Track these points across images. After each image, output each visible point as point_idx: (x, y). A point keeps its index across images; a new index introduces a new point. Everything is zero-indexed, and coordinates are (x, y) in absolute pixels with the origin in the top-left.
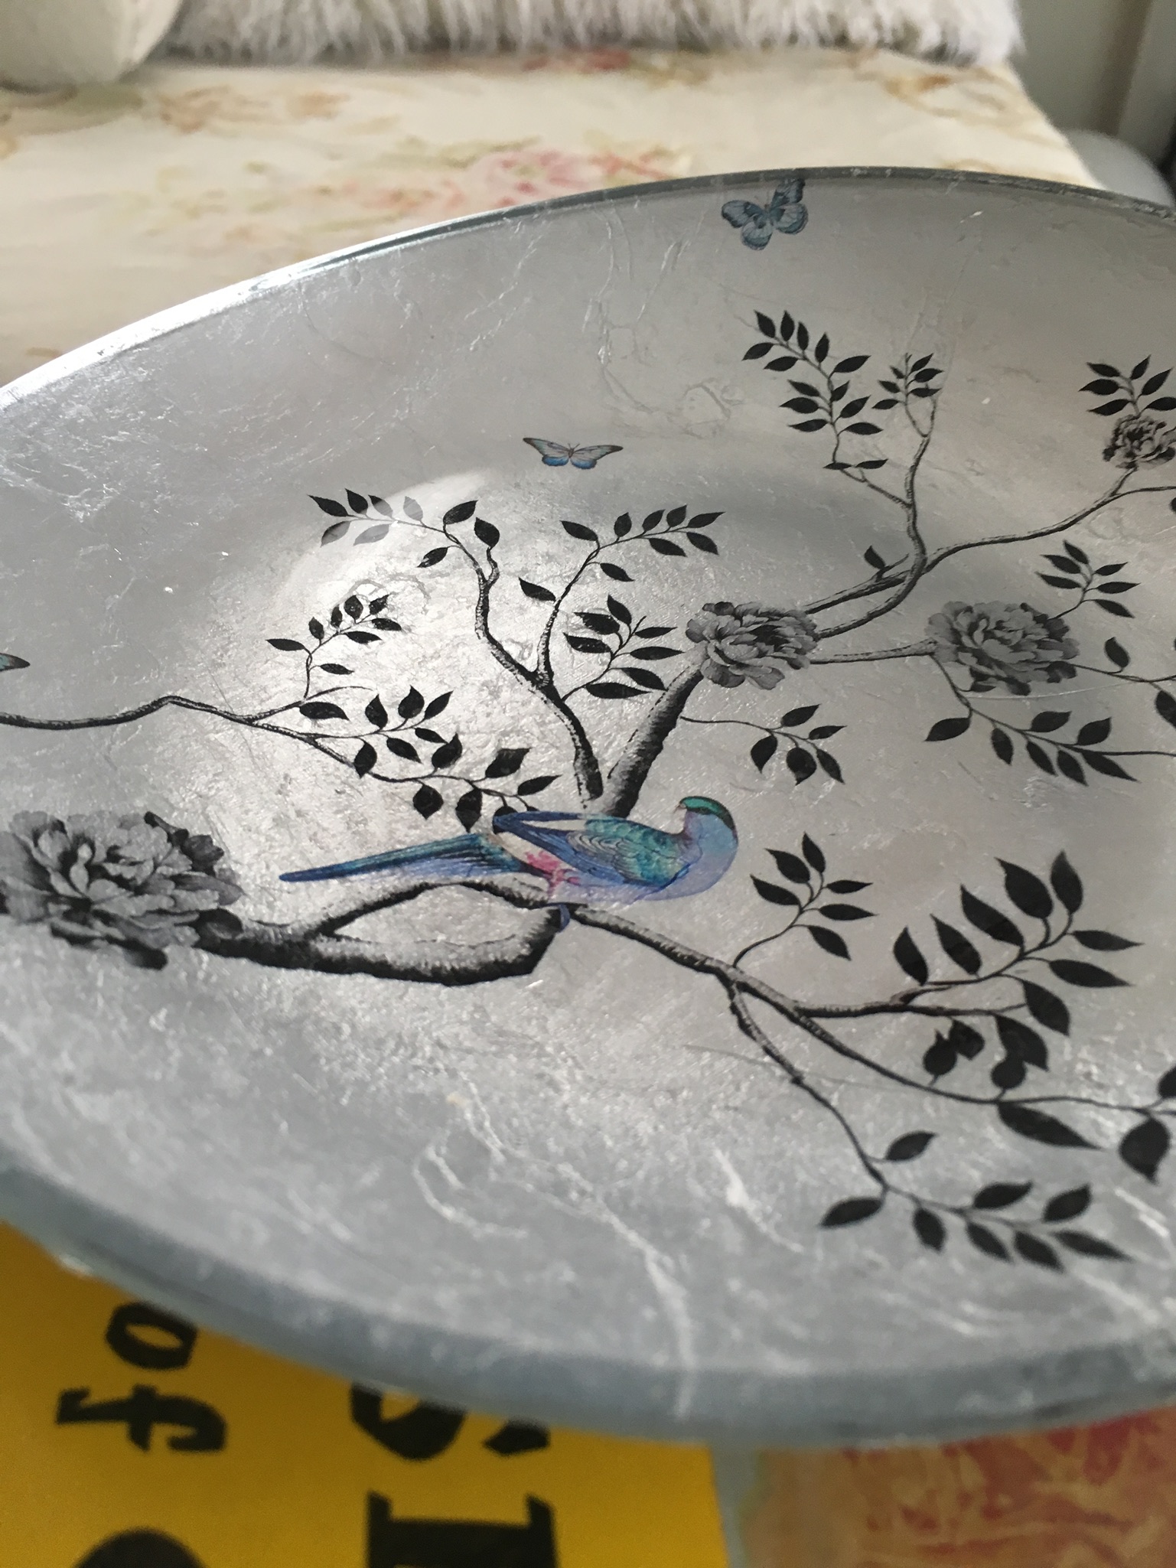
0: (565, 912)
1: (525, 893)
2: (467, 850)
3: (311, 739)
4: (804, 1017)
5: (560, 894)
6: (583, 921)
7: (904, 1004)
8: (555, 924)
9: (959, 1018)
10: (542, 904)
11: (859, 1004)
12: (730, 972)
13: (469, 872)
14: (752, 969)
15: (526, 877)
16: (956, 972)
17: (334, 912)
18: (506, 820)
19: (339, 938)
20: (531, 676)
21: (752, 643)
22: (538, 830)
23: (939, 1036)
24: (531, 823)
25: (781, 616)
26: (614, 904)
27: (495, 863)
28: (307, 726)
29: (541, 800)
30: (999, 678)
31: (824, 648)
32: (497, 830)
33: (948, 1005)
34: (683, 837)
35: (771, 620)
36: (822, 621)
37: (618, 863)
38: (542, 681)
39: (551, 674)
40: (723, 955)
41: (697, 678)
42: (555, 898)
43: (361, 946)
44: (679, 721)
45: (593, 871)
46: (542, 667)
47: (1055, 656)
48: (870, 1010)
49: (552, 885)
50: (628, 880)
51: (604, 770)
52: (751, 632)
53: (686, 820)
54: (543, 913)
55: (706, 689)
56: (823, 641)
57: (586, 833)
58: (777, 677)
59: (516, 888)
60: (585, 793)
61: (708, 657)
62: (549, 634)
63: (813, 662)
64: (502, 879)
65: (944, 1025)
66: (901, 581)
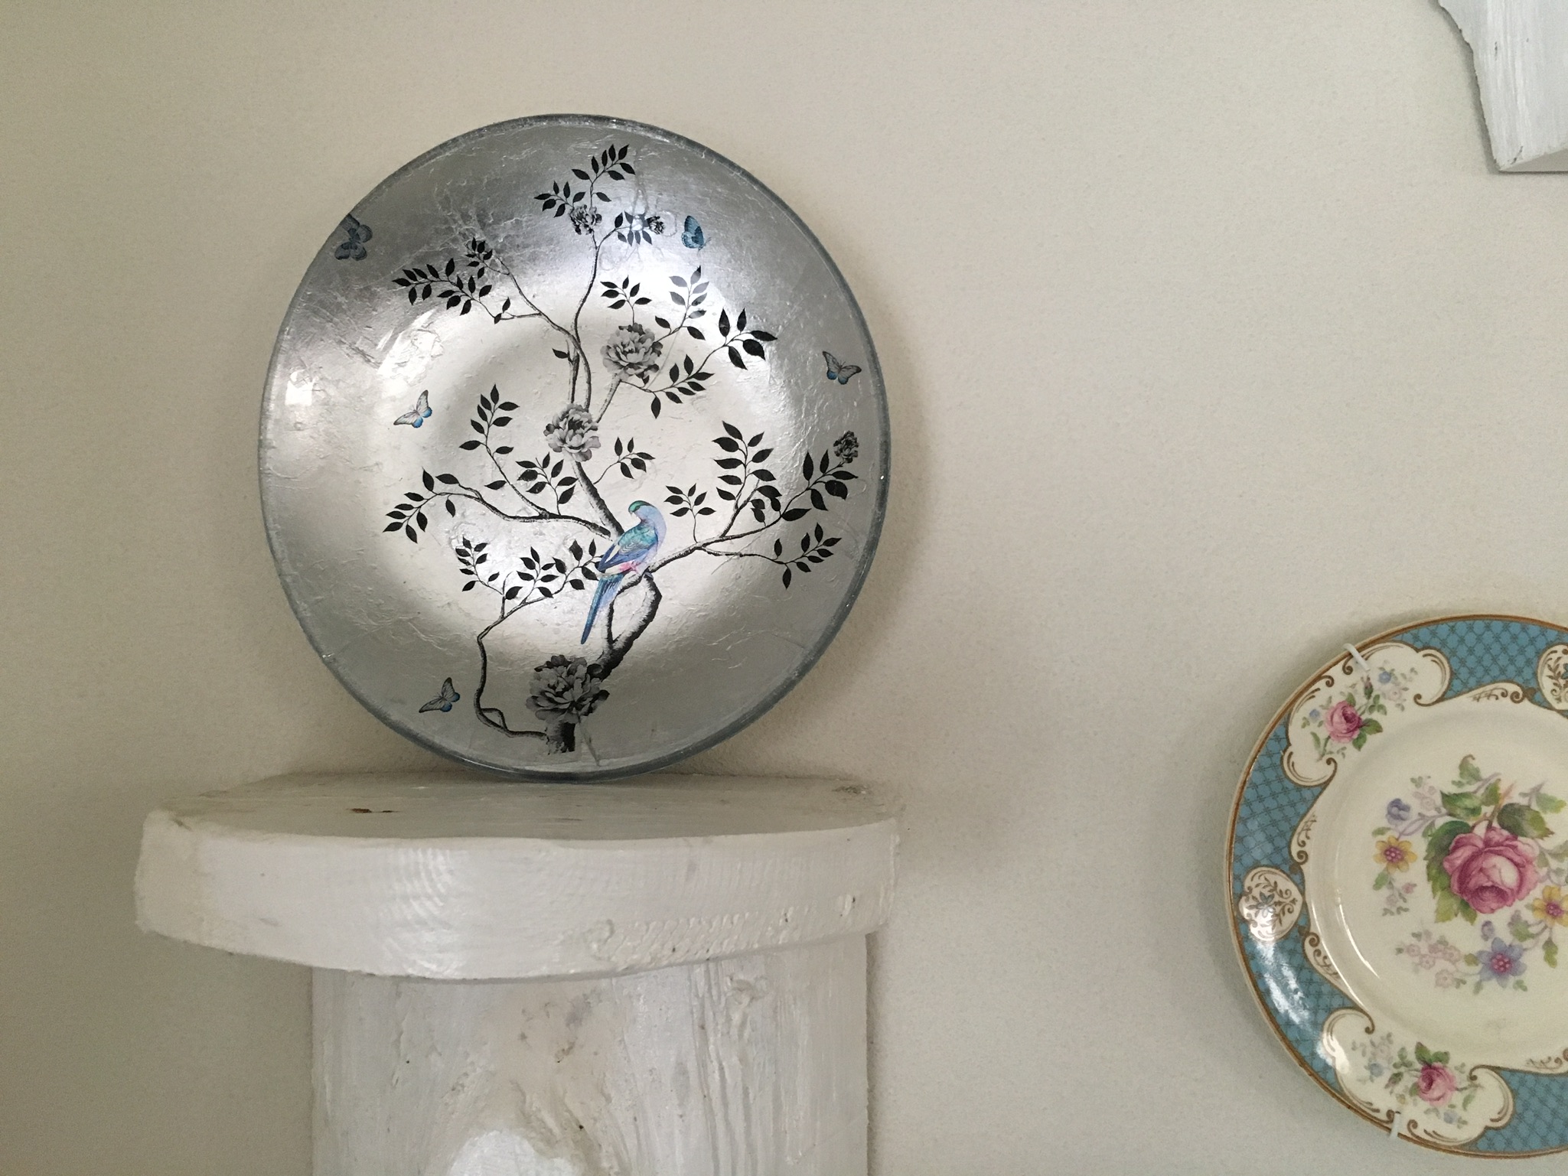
0: (648, 574)
1: (633, 580)
2: (605, 586)
3: (524, 603)
4: (723, 537)
5: (640, 570)
6: (654, 571)
7: (738, 510)
8: (650, 579)
9: (751, 499)
10: (640, 578)
11: (730, 521)
12: (698, 545)
13: (614, 591)
14: (702, 539)
15: (627, 576)
16: (739, 487)
17: (605, 635)
18: (602, 566)
19: (616, 640)
20: (540, 517)
21: (575, 434)
22: (611, 560)
23: (752, 509)
24: (607, 560)
25: (567, 412)
26: (654, 558)
27: (617, 581)
28: (516, 602)
29: (601, 551)
30: (646, 370)
31: (594, 412)
32: (603, 572)
33: (746, 499)
34: (643, 522)
35: (567, 417)
36: (580, 400)
37: (640, 547)
38: (544, 515)
39: (544, 510)
40: (691, 544)
41: (579, 464)
42: (641, 573)
43: (623, 635)
44: (595, 486)
45: (638, 556)
46: (539, 510)
47: (649, 343)
48: (733, 519)
49: (635, 570)
50: (648, 548)
51: (600, 525)
52: (569, 429)
53: (637, 515)
54: (644, 580)
55: (585, 465)
56: (590, 409)
57: (622, 547)
58: (596, 439)
59: (629, 581)
60: (607, 536)
61: (571, 454)
62: (523, 497)
63: (598, 422)
64: (625, 581)
65: (750, 505)
66: (578, 356)
